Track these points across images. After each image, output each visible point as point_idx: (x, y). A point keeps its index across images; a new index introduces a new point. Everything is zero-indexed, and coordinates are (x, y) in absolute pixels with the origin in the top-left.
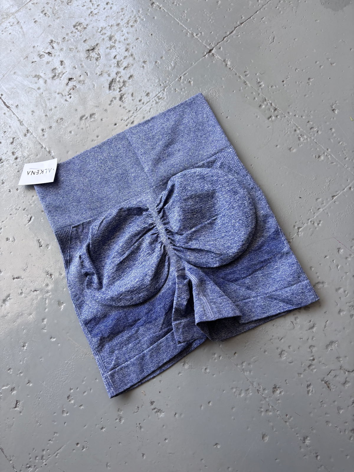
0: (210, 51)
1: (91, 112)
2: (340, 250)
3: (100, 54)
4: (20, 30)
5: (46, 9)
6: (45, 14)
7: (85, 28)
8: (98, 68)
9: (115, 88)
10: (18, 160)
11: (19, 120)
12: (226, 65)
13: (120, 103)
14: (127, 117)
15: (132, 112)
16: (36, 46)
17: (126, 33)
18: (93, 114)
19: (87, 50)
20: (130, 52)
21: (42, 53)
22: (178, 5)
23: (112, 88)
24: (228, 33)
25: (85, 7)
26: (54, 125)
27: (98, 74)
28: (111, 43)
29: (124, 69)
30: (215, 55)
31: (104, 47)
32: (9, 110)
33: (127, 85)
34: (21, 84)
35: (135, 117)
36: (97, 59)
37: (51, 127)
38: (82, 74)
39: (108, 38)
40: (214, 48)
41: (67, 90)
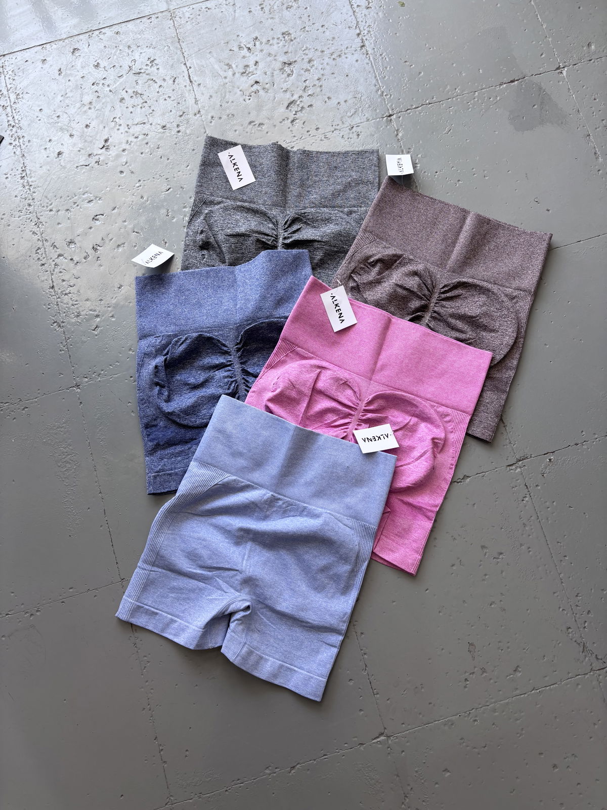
0: (390, 116)
1: (261, 121)
3: (293, 72)
4: (233, 13)
5: (265, 4)
6: (262, 8)
7: (292, 40)
8: (286, 84)
9: (292, 109)
11: (196, 99)
12: (397, 135)
13: (290, 125)
14: (290, 141)
15: (296, 138)
16: (240, 36)
17: (326, 64)
18: (262, 124)
19: (283, 62)
20: (321, 83)
21: (242, 45)
23: (290, 108)
24: (414, 107)
25: (301, 20)
26: (224, 117)
27: (284, 89)
28: (308, 66)
29: (308, 96)
30: (392, 121)
31: (300, 67)
32: (191, 84)
33: (304, 112)
34: (212, 65)
35: (297, 143)
36: (289, 75)
37: (220, 118)
38: (269, 83)
39: (308, 60)
40: (395, 115)
41: (250, 91)
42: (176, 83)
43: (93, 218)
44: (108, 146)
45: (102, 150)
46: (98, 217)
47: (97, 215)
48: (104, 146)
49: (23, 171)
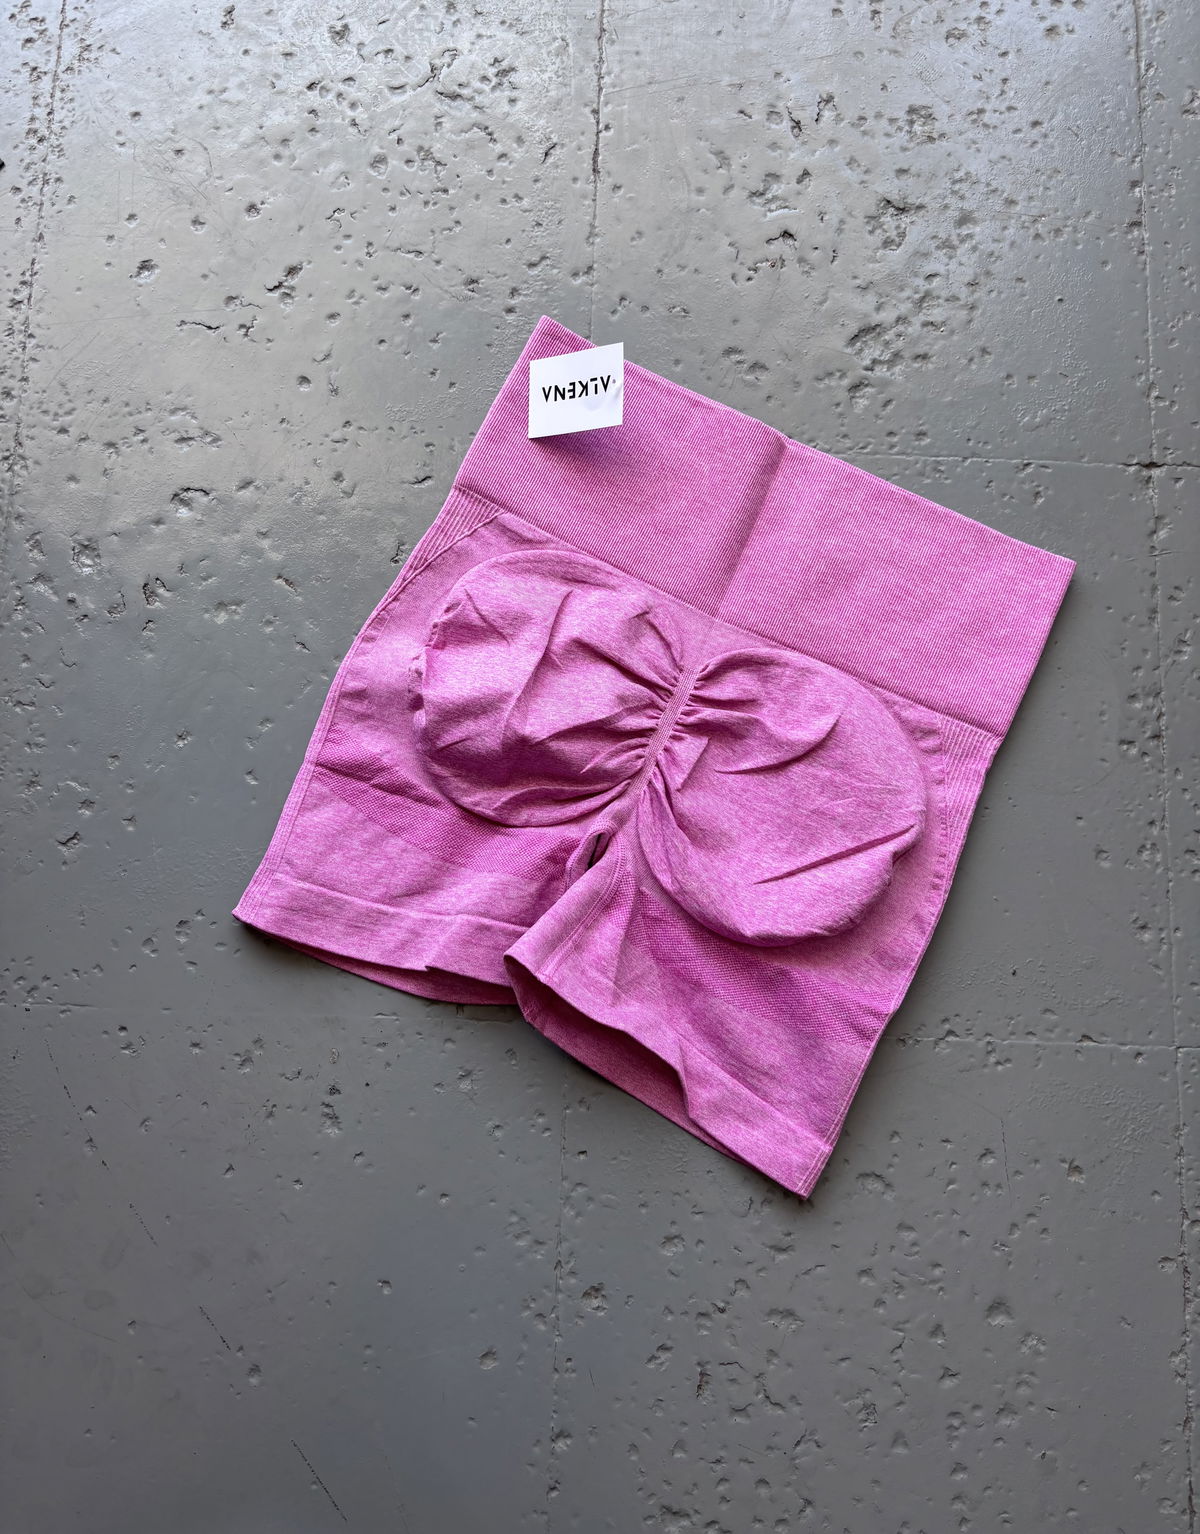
0: (1152, 465)
1: (763, 359)
2: (989, 1156)
3: (905, 237)
7: (931, 139)
8: (871, 265)
9: (865, 350)
10: (511, 318)
11: (593, 226)
12: (1155, 532)
13: (843, 396)
14: (827, 447)
15: (848, 443)
16: (785, 76)
17: (1008, 242)
18: (763, 367)
19: (885, 199)
20: (976, 295)
21: (781, 106)
22: (1187, 283)
23: (859, 344)
25: (979, 84)
26: (658, 310)
27: (858, 282)
28: (954, 234)
29: (925, 324)
30: (1151, 485)
31: (930, 229)
32: (592, 178)
33: (897, 369)
34: (672, 139)
36: (887, 243)
37: (645, 308)
38: (824, 249)
39: (957, 214)
40: (1165, 468)
41: (759, 255)
42: (550, 160)
43: (176, 495)
44: (292, 288)
45: (270, 294)
46: (190, 494)
47: (189, 489)
48: (280, 285)
49: (24, 283)
